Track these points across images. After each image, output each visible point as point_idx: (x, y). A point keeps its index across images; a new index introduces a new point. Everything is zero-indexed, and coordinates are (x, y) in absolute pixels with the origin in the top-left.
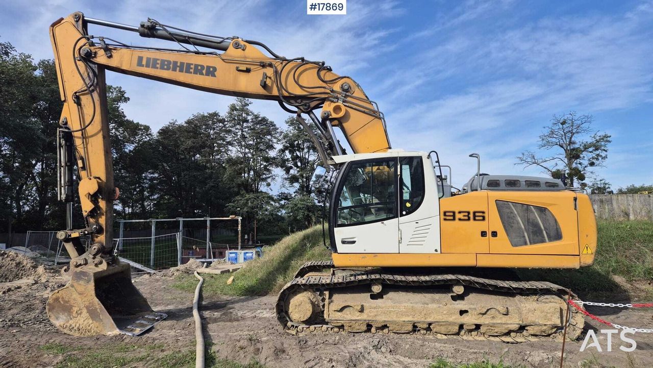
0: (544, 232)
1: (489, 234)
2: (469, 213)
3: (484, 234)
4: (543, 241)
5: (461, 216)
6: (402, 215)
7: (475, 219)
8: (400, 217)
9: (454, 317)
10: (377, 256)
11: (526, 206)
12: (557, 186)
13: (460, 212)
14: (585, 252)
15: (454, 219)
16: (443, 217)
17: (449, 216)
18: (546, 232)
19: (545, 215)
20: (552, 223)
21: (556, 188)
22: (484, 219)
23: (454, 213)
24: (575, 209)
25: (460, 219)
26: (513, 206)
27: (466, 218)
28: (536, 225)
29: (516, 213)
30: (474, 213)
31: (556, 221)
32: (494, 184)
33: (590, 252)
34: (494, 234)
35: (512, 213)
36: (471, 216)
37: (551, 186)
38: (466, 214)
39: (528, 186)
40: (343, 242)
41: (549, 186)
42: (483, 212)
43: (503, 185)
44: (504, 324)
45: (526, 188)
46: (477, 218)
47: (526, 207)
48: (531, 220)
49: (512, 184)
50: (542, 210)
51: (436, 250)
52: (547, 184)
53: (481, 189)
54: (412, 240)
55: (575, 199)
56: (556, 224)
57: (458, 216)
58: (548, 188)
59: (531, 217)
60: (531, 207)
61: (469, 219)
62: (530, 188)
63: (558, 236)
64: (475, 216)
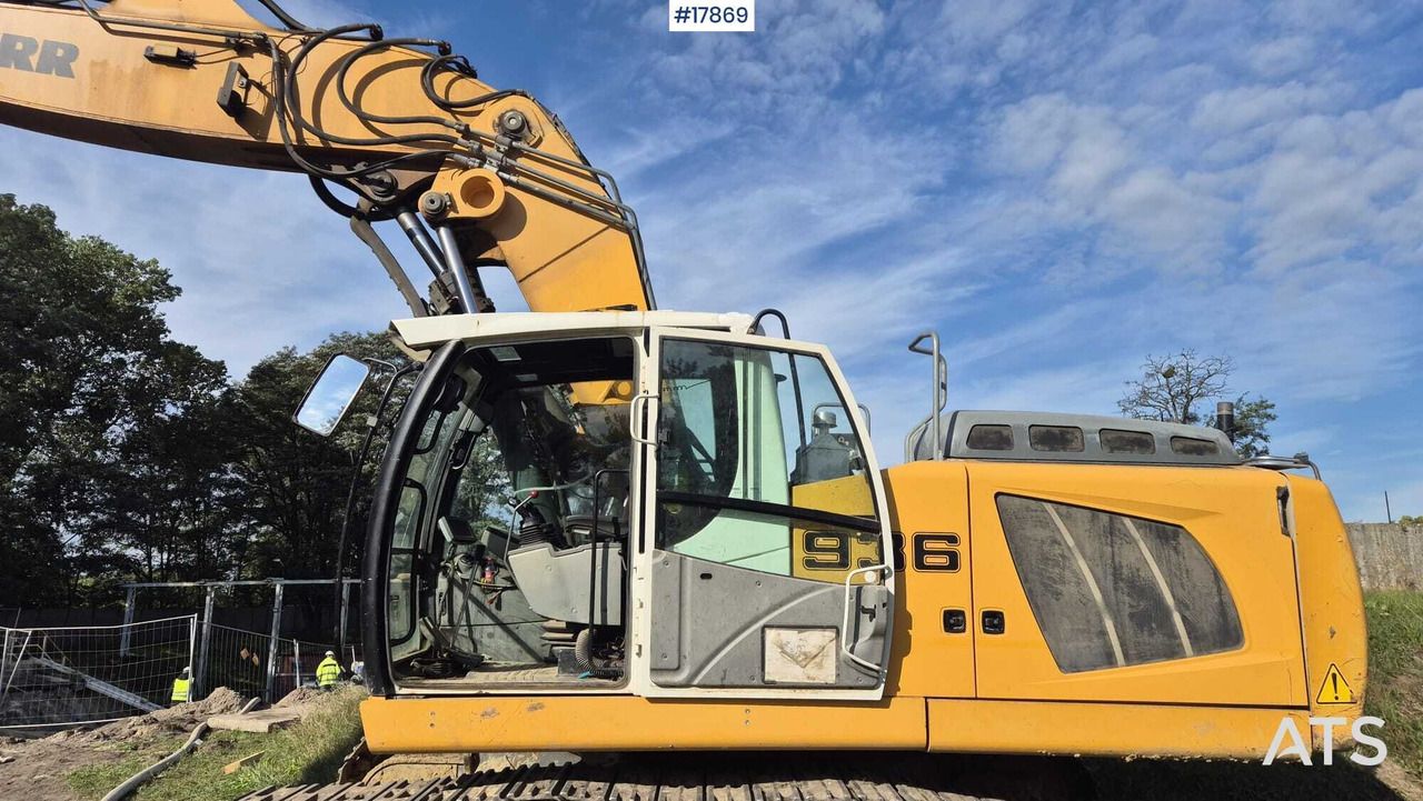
0: (1176, 618)
1: (974, 622)
3: (953, 621)
4: (1173, 652)
5: (868, 551)
7: (920, 565)
10: (541, 706)
11: (1105, 518)
12: (1213, 450)
13: (865, 538)
14: (1328, 695)
15: (844, 563)
16: (801, 554)
17: (825, 550)
18: (1184, 619)
19: (1177, 553)
20: (1201, 577)
21: (1208, 458)
22: (953, 564)
23: (843, 538)
24: (1286, 532)
25: (865, 564)
26: (1060, 515)
28: (1142, 590)
29: (1071, 542)
30: (919, 539)
31: (1217, 576)
32: (990, 440)
33: (1344, 694)
34: (994, 622)
35: (1055, 542)
36: (909, 552)
37: (1195, 452)
39: (1112, 450)
41: (1186, 451)
42: (952, 539)
43: (1022, 443)
45: (1105, 454)
46: (929, 560)
47: (1107, 523)
48: (1125, 571)
49: (1055, 440)
50: (1166, 534)
52: (1178, 445)
53: (947, 456)
55: (1283, 496)
56: (1219, 587)
57: (858, 551)
58: (1183, 457)
59: (1127, 557)
60: (1127, 522)
61: (899, 563)
62: (1118, 456)
63: (1226, 634)
64: (920, 552)
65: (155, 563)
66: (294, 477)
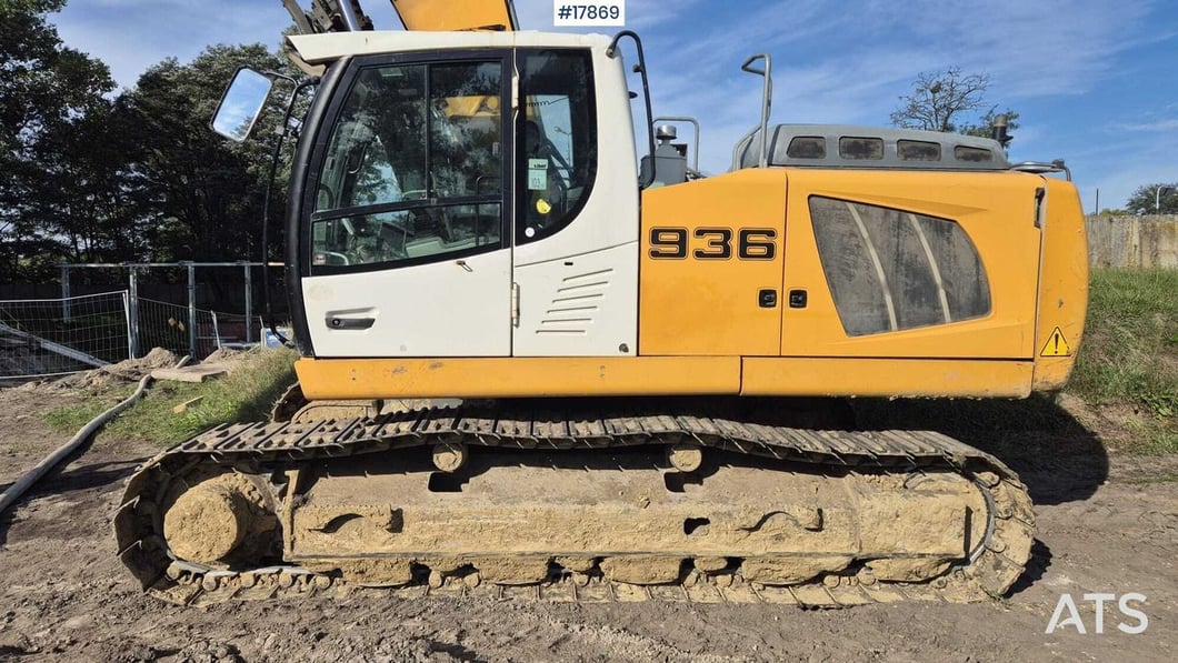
0: (942, 294)
1: (783, 299)
2: (727, 234)
3: (767, 298)
4: (936, 320)
5: (702, 244)
6: (522, 240)
7: (743, 254)
8: (516, 245)
9: (666, 540)
10: (440, 365)
11: (895, 215)
12: (988, 158)
13: (700, 233)
14: (1050, 350)
15: (682, 254)
16: (647, 246)
17: (666, 243)
18: (947, 294)
19: (949, 243)
20: (966, 261)
21: (983, 164)
22: (770, 254)
23: (683, 233)
24: (1037, 225)
25: (700, 254)
26: (859, 213)
27: (719, 249)
28: (918, 272)
29: (865, 235)
30: (744, 234)
31: (978, 261)
32: (807, 150)
33: (1062, 349)
34: (798, 299)
35: (853, 234)
36: (734, 243)
37: (974, 159)
38: (719, 238)
39: (906, 157)
40: (334, 323)
41: (966, 158)
42: (771, 233)
43: (833, 152)
44: (810, 555)
45: (900, 162)
46: (751, 250)
47: (895, 218)
48: (906, 256)
49: (860, 150)
50: (942, 227)
51: (624, 348)
52: (961, 153)
53: (770, 164)
54: (552, 316)
55: (1040, 195)
56: (978, 269)
57: (694, 243)
58: (963, 164)
59: (908, 246)
60: (912, 217)
61: (726, 254)
62: (910, 162)
63: (979, 305)
64: (744, 244)
65: (81, 247)
66: (191, 176)
